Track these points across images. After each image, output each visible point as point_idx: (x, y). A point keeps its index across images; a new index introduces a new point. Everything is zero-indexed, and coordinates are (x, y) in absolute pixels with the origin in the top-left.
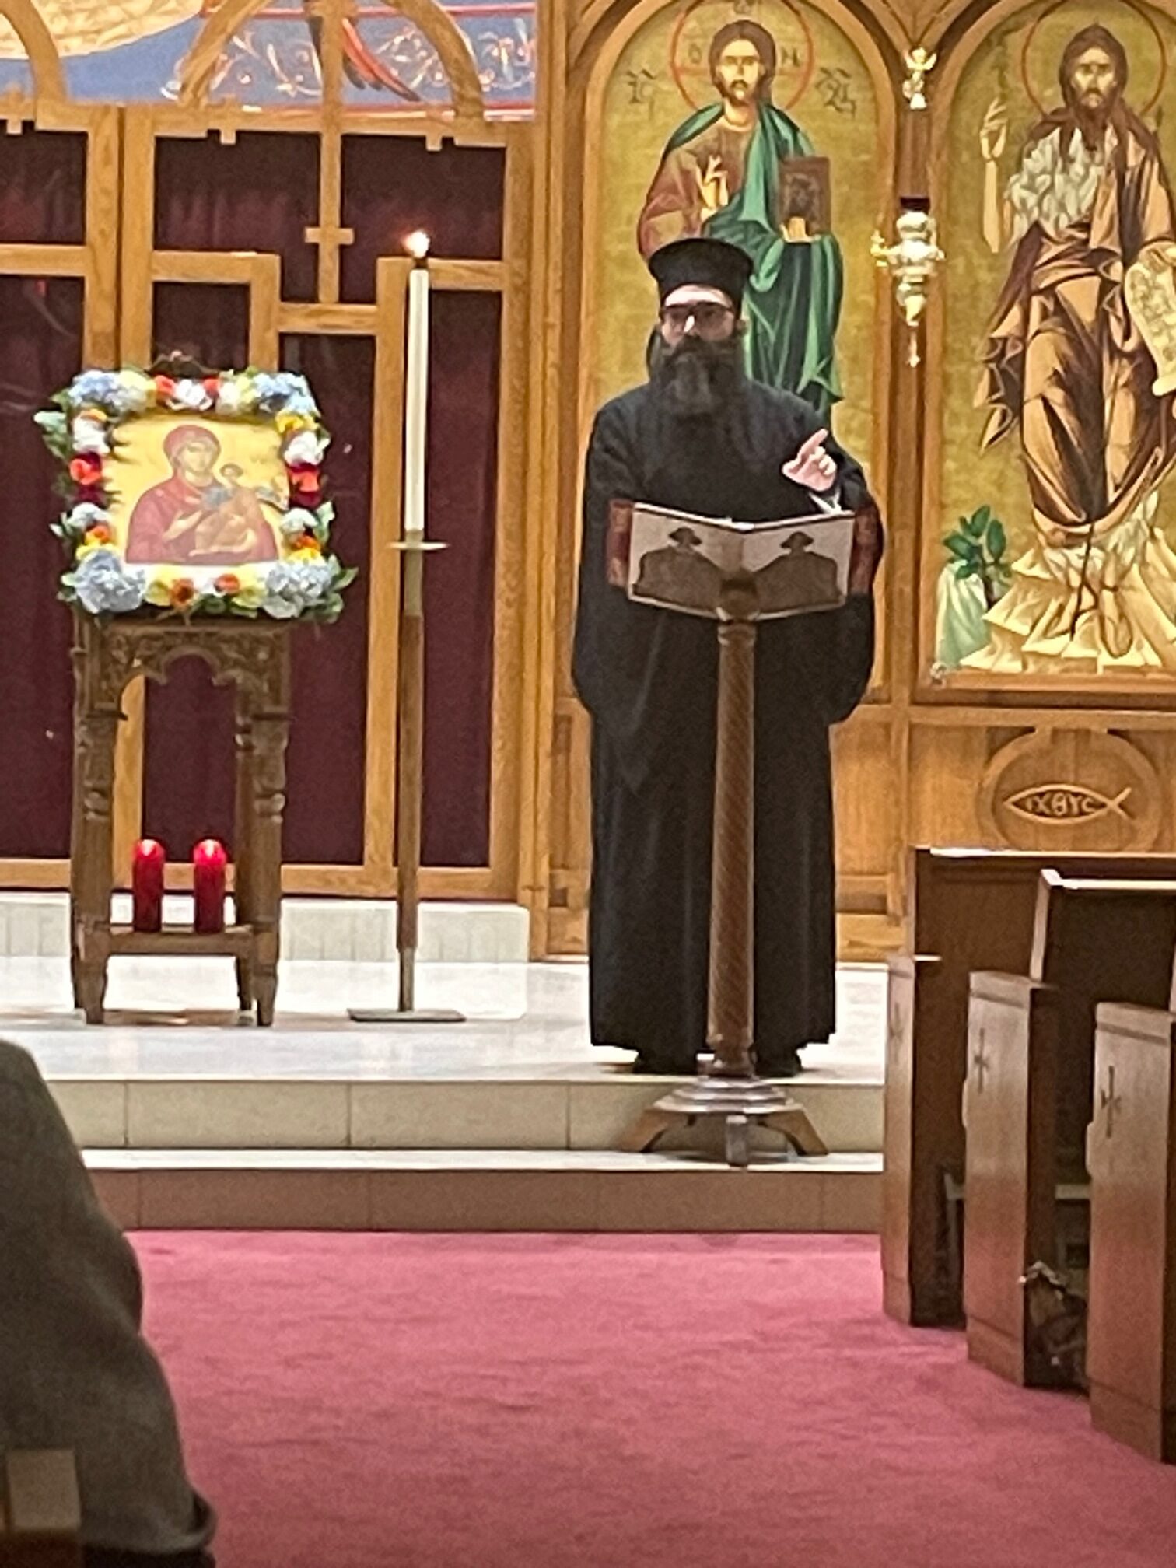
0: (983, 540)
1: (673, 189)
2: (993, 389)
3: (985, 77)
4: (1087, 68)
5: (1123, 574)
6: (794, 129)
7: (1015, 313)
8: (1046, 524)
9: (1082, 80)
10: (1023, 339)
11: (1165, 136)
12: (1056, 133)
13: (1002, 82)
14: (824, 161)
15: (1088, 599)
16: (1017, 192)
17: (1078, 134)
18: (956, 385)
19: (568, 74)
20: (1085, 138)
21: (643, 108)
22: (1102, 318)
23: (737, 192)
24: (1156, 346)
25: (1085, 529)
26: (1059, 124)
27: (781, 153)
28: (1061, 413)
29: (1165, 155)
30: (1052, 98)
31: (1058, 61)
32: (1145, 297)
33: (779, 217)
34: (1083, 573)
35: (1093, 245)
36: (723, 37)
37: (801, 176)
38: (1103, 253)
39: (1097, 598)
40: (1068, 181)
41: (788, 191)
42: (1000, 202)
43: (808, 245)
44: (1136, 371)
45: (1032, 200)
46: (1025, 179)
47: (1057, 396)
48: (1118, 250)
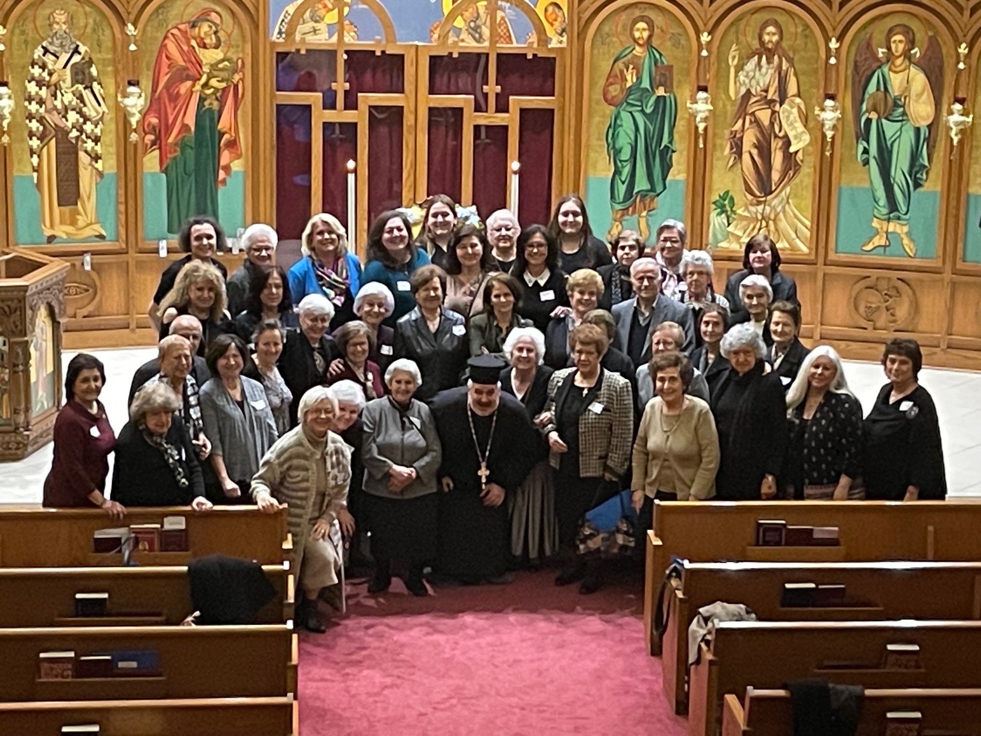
0: (726, 202)
1: (616, 76)
2: (732, 149)
3: (731, 36)
4: (768, 34)
5: (777, 215)
6: (661, 55)
7: (740, 122)
8: (750, 197)
9: (766, 38)
10: (743, 131)
11: (796, 58)
12: (756, 57)
13: (737, 39)
14: (672, 67)
15: (764, 223)
16: (742, 78)
17: (764, 58)
18: (718, 146)
19: (578, 34)
20: (767, 59)
21: (606, 47)
22: (772, 124)
23: (639, 79)
24: (791, 135)
25: (763, 199)
26: (758, 54)
27: (656, 64)
28: (756, 158)
29: (796, 66)
30: (756, 44)
31: (758, 31)
32: (788, 117)
33: (655, 86)
34: (762, 214)
35: (769, 98)
36: (635, 22)
37: (663, 72)
38: (773, 101)
39: (767, 223)
40: (761, 75)
41: (658, 78)
42: (735, 83)
43: (665, 97)
44: (784, 143)
45: (747, 81)
46: (745, 73)
47: (755, 152)
48: (778, 99)
